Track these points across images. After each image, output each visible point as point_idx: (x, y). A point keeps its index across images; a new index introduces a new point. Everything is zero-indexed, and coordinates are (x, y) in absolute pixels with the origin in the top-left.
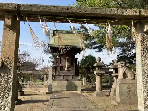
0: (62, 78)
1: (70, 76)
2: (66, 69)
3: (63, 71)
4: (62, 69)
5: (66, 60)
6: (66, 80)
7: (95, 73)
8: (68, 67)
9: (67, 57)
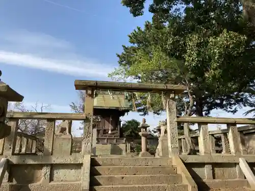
0: (106, 141)
1: (114, 139)
2: (110, 132)
3: (107, 135)
4: (105, 132)
5: (109, 123)
6: (110, 143)
7: (140, 134)
8: (112, 130)
9: (111, 119)
